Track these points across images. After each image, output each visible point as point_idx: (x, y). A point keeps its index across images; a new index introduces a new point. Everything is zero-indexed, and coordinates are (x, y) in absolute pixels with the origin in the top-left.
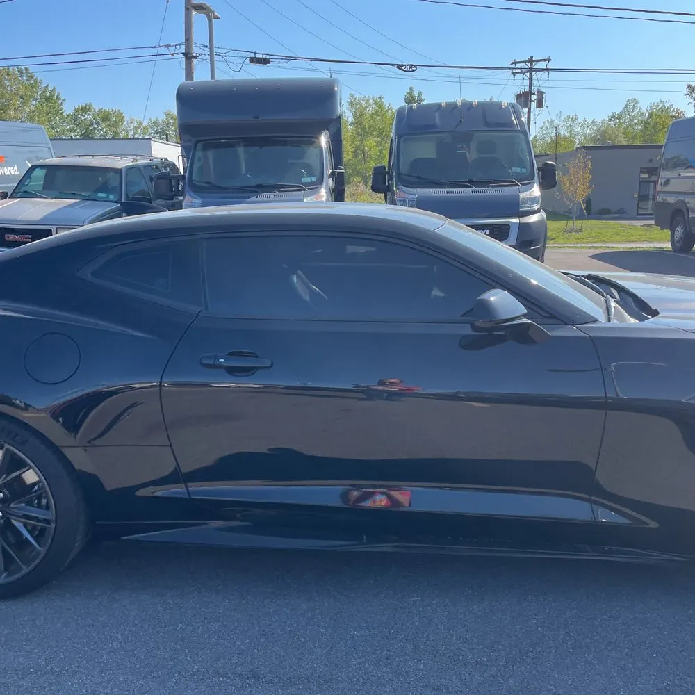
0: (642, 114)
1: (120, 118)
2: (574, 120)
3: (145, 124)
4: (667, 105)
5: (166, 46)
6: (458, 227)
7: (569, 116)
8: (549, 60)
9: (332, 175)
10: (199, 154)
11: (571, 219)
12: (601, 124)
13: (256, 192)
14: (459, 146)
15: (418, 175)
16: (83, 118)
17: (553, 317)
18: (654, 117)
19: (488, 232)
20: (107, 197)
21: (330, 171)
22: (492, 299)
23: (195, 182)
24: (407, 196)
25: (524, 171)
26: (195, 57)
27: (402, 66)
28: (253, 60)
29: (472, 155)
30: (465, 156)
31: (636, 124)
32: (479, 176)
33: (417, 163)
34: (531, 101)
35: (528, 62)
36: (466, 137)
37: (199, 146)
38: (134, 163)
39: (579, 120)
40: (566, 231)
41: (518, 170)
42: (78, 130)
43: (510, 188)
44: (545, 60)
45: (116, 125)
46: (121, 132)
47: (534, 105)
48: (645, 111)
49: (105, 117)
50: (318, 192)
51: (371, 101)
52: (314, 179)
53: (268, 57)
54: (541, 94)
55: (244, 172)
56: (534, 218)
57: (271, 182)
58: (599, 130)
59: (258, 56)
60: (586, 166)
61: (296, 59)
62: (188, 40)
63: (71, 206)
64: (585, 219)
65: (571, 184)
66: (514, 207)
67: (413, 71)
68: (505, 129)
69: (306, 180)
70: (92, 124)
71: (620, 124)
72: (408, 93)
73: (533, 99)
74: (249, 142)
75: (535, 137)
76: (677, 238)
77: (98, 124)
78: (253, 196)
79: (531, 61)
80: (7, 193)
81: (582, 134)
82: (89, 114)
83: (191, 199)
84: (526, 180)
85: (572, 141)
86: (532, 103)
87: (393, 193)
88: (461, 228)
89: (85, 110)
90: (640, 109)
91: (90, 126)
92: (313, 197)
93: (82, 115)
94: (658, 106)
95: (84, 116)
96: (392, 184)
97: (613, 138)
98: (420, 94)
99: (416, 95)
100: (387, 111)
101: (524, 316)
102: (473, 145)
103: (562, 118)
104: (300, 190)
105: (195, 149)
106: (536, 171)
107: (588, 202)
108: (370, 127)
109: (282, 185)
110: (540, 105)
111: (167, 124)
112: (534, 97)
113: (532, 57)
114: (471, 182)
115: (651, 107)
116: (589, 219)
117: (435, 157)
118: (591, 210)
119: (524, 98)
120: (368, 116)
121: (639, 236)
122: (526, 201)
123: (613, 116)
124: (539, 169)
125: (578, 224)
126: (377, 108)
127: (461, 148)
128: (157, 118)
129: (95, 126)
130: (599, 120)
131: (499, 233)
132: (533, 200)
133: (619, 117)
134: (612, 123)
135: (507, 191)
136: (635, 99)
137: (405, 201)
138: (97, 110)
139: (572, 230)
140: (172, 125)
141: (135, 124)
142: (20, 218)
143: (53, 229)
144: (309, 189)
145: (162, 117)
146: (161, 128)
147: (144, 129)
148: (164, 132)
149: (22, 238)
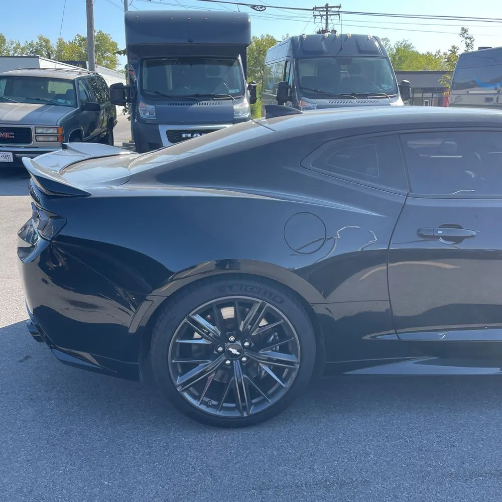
0: (391, 49)
1: (2, 40)
3: (22, 45)
4: (408, 43)
8: (340, 7)
13: (195, 100)
18: (400, 52)
20: (66, 102)
21: (248, 85)
24: (309, 104)
27: (255, 6)
35: (325, 8)
36: (347, 61)
37: (145, 63)
38: (80, 76)
41: (386, 86)
44: (337, 7)
46: (3, 51)
48: (393, 47)
50: (243, 101)
52: (238, 91)
54: (334, 32)
57: (204, 92)
63: (38, 110)
67: (263, 10)
68: (374, 55)
69: (231, 91)
78: (194, 104)
79: (327, 7)
83: (144, 105)
84: (392, 94)
90: (390, 45)
92: (239, 105)
94: (402, 43)
96: (295, 95)
104: (229, 99)
105: (142, 66)
106: (398, 88)
109: (214, 95)
113: (327, 4)
115: (397, 45)
128: (32, 41)
136: (387, 38)
140: (45, 47)
141: (15, 45)
142: (3, 119)
143: (32, 127)
144: (236, 99)
145: (36, 41)
146: (36, 49)
147: (22, 49)
148: (37, 51)
149: (6, 135)
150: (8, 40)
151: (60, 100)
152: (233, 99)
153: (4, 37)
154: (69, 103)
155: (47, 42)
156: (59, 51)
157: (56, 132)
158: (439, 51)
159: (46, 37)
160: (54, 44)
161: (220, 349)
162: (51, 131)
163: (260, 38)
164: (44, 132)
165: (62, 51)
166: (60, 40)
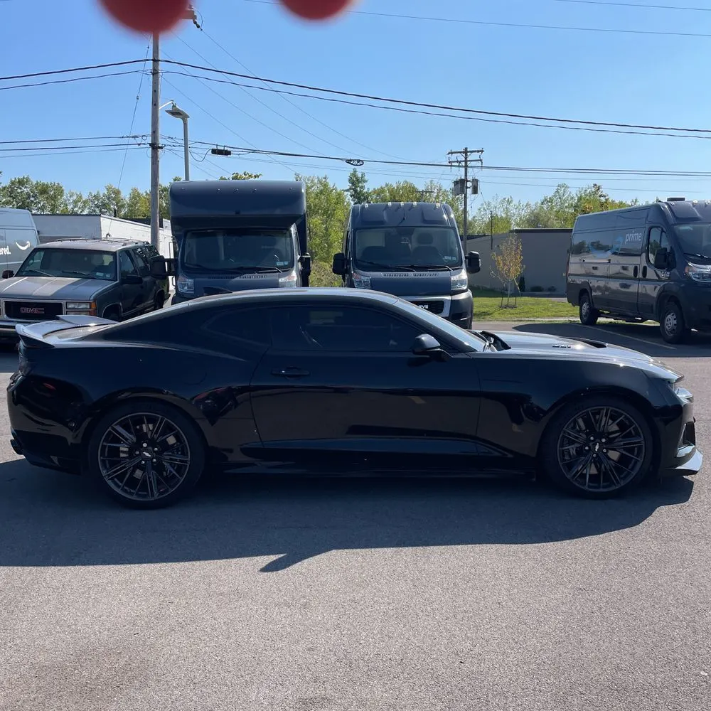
0: (572, 198)
1: (59, 191)
2: (509, 202)
3: (85, 197)
5: (133, 137)
6: (404, 302)
7: (505, 199)
8: (482, 151)
9: (301, 259)
10: (188, 241)
11: (506, 295)
12: (534, 207)
13: (238, 273)
14: (403, 238)
15: (371, 260)
16: (19, 191)
17: (454, 349)
18: (583, 201)
19: (427, 307)
20: (105, 276)
21: (299, 257)
22: (423, 338)
23: (186, 265)
24: (362, 277)
25: (454, 259)
26: (162, 148)
27: (351, 160)
28: (215, 152)
29: (413, 245)
30: (408, 247)
31: (566, 207)
32: (419, 263)
33: (369, 251)
34: (467, 188)
35: (463, 152)
36: (408, 231)
37: (189, 234)
38: (124, 247)
39: (514, 203)
40: (501, 307)
41: (450, 258)
42: (14, 203)
43: (444, 272)
44: (478, 151)
45: (54, 198)
46: (60, 206)
47: (469, 191)
48: (575, 195)
49: (44, 190)
50: (290, 274)
51: (316, 181)
52: (286, 263)
53: (229, 149)
54: (475, 182)
55: (223, 257)
56: (462, 296)
57: (251, 265)
58: (532, 212)
59: (219, 148)
60: (517, 248)
61: (254, 151)
62: (155, 132)
63: (73, 284)
64: (519, 296)
65: (505, 264)
66: (447, 288)
67: (361, 165)
69: (279, 264)
70: (29, 197)
71: (552, 209)
72: (352, 174)
73: (468, 186)
74: (230, 232)
75: (474, 217)
76: (584, 312)
77: (35, 196)
78: (237, 277)
79: (466, 152)
80: (12, 272)
81: (518, 216)
82: (26, 187)
83: (183, 279)
84: (456, 266)
85: (508, 222)
86: (468, 190)
87: (351, 276)
88: (406, 303)
89: (21, 183)
90: (570, 193)
91: (27, 199)
92: (286, 278)
93: (18, 188)
94: (586, 190)
95: (21, 189)
96: (350, 268)
97: (545, 220)
98: (363, 175)
99: (360, 176)
100: (332, 191)
101: (439, 347)
102: (414, 237)
103: (499, 200)
104: (275, 272)
105: (185, 236)
106: (464, 259)
107: (522, 281)
108: (315, 206)
109: (260, 268)
110: (475, 191)
111: (108, 198)
112: (469, 184)
113: (466, 149)
114: (412, 267)
115: (580, 192)
116: (522, 295)
117: (384, 246)
118: (525, 288)
119: (460, 185)
120: (313, 195)
121: (567, 311)
122: (456, 283)
123: (546, 200)
124: (466, 258)
125: (512, 300)
126: (322, 188)
127: (405, 240)
128: (98, 192)
129: (32, 199)
130: (532, 203)
131: (436, 308)
132: (462, 282)
133: (551, 201)
134: (545, 206)
135: (441, 275)
136: (565, 184)
137: (361, 281)
138: (35, 183)
139: (507, 306)
140: (114, 199)
141: (75, 197)
142: (34, 294)
143: (64, 303)
144: (283, 271)
145: (103, 192)
146: (102, 202)
147: (85, 202)
148: (104, 205)
149: (36, 310)
150: (66, 192)
151: (98, 274)
152: (279, 272)
153: (61, 187)
154: (108, 276)
155: (117, 193)
156: (132, 205)
157: (88, 307)
158: (636, 201)
159: (115, 186)
160: (126, 195)
161: (137, 453)
162: (83, 306)
163: (395, 186)
164: (76, 307)
165: (135, 205)
166: (135, 190)
